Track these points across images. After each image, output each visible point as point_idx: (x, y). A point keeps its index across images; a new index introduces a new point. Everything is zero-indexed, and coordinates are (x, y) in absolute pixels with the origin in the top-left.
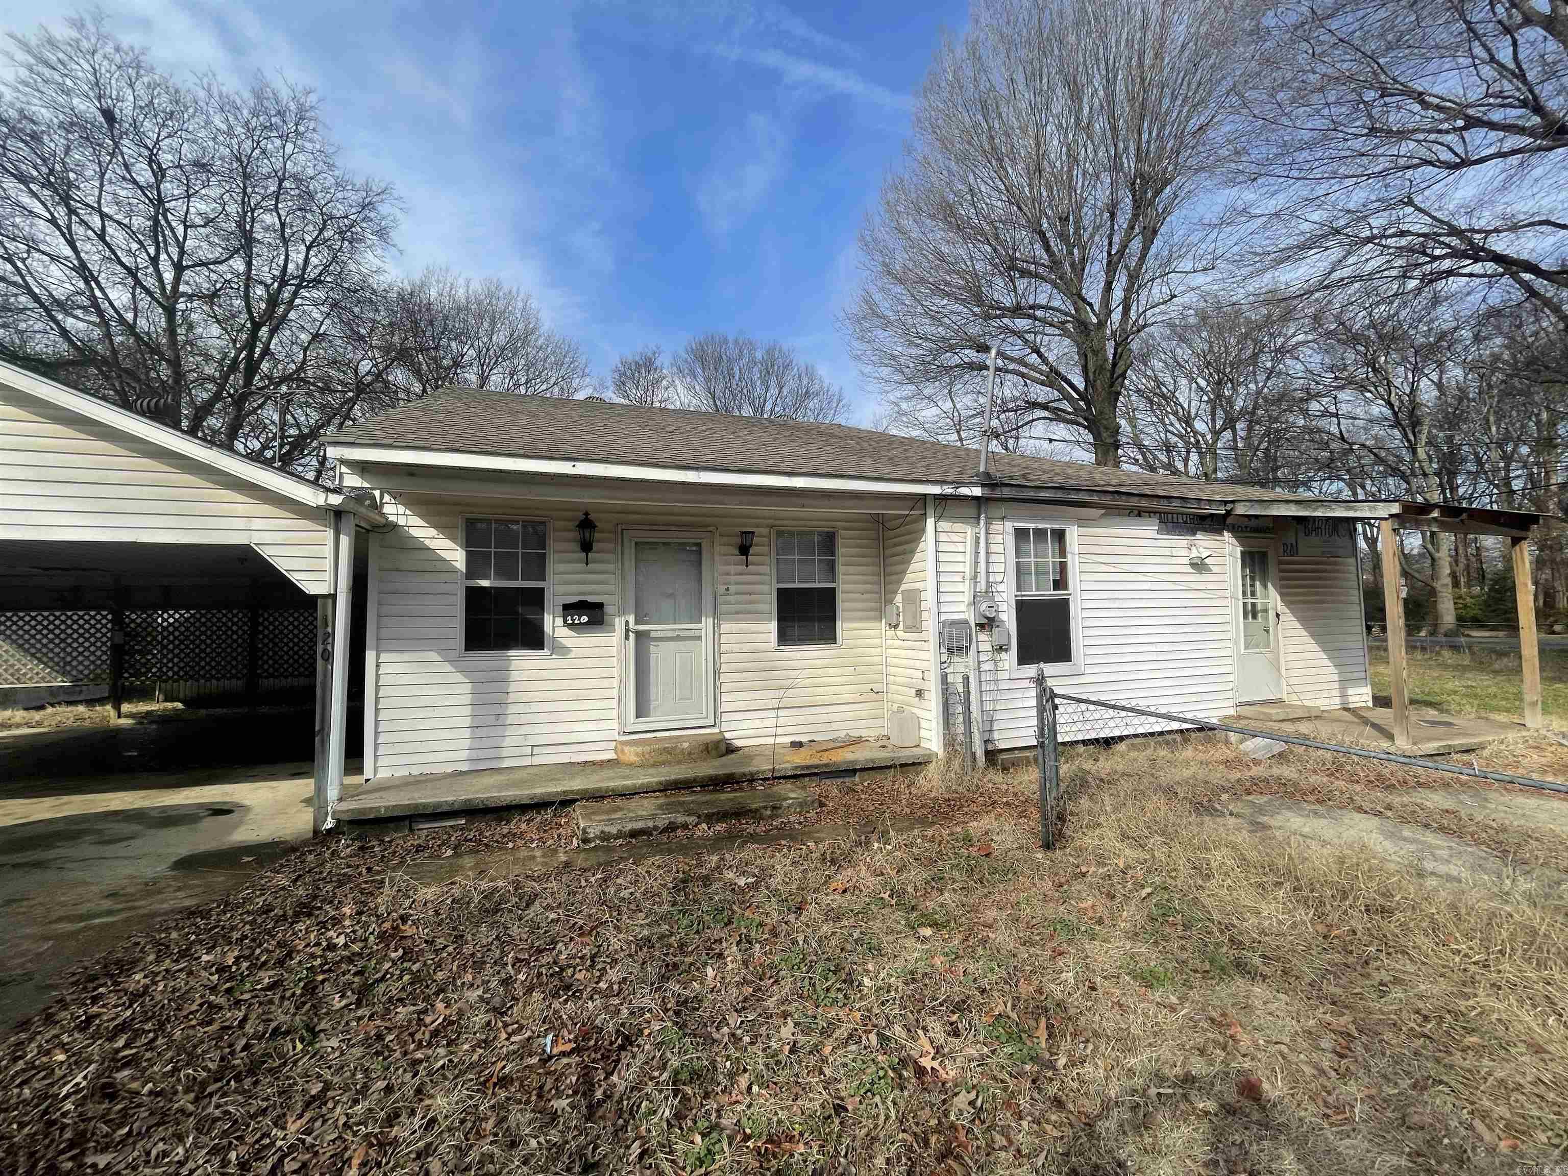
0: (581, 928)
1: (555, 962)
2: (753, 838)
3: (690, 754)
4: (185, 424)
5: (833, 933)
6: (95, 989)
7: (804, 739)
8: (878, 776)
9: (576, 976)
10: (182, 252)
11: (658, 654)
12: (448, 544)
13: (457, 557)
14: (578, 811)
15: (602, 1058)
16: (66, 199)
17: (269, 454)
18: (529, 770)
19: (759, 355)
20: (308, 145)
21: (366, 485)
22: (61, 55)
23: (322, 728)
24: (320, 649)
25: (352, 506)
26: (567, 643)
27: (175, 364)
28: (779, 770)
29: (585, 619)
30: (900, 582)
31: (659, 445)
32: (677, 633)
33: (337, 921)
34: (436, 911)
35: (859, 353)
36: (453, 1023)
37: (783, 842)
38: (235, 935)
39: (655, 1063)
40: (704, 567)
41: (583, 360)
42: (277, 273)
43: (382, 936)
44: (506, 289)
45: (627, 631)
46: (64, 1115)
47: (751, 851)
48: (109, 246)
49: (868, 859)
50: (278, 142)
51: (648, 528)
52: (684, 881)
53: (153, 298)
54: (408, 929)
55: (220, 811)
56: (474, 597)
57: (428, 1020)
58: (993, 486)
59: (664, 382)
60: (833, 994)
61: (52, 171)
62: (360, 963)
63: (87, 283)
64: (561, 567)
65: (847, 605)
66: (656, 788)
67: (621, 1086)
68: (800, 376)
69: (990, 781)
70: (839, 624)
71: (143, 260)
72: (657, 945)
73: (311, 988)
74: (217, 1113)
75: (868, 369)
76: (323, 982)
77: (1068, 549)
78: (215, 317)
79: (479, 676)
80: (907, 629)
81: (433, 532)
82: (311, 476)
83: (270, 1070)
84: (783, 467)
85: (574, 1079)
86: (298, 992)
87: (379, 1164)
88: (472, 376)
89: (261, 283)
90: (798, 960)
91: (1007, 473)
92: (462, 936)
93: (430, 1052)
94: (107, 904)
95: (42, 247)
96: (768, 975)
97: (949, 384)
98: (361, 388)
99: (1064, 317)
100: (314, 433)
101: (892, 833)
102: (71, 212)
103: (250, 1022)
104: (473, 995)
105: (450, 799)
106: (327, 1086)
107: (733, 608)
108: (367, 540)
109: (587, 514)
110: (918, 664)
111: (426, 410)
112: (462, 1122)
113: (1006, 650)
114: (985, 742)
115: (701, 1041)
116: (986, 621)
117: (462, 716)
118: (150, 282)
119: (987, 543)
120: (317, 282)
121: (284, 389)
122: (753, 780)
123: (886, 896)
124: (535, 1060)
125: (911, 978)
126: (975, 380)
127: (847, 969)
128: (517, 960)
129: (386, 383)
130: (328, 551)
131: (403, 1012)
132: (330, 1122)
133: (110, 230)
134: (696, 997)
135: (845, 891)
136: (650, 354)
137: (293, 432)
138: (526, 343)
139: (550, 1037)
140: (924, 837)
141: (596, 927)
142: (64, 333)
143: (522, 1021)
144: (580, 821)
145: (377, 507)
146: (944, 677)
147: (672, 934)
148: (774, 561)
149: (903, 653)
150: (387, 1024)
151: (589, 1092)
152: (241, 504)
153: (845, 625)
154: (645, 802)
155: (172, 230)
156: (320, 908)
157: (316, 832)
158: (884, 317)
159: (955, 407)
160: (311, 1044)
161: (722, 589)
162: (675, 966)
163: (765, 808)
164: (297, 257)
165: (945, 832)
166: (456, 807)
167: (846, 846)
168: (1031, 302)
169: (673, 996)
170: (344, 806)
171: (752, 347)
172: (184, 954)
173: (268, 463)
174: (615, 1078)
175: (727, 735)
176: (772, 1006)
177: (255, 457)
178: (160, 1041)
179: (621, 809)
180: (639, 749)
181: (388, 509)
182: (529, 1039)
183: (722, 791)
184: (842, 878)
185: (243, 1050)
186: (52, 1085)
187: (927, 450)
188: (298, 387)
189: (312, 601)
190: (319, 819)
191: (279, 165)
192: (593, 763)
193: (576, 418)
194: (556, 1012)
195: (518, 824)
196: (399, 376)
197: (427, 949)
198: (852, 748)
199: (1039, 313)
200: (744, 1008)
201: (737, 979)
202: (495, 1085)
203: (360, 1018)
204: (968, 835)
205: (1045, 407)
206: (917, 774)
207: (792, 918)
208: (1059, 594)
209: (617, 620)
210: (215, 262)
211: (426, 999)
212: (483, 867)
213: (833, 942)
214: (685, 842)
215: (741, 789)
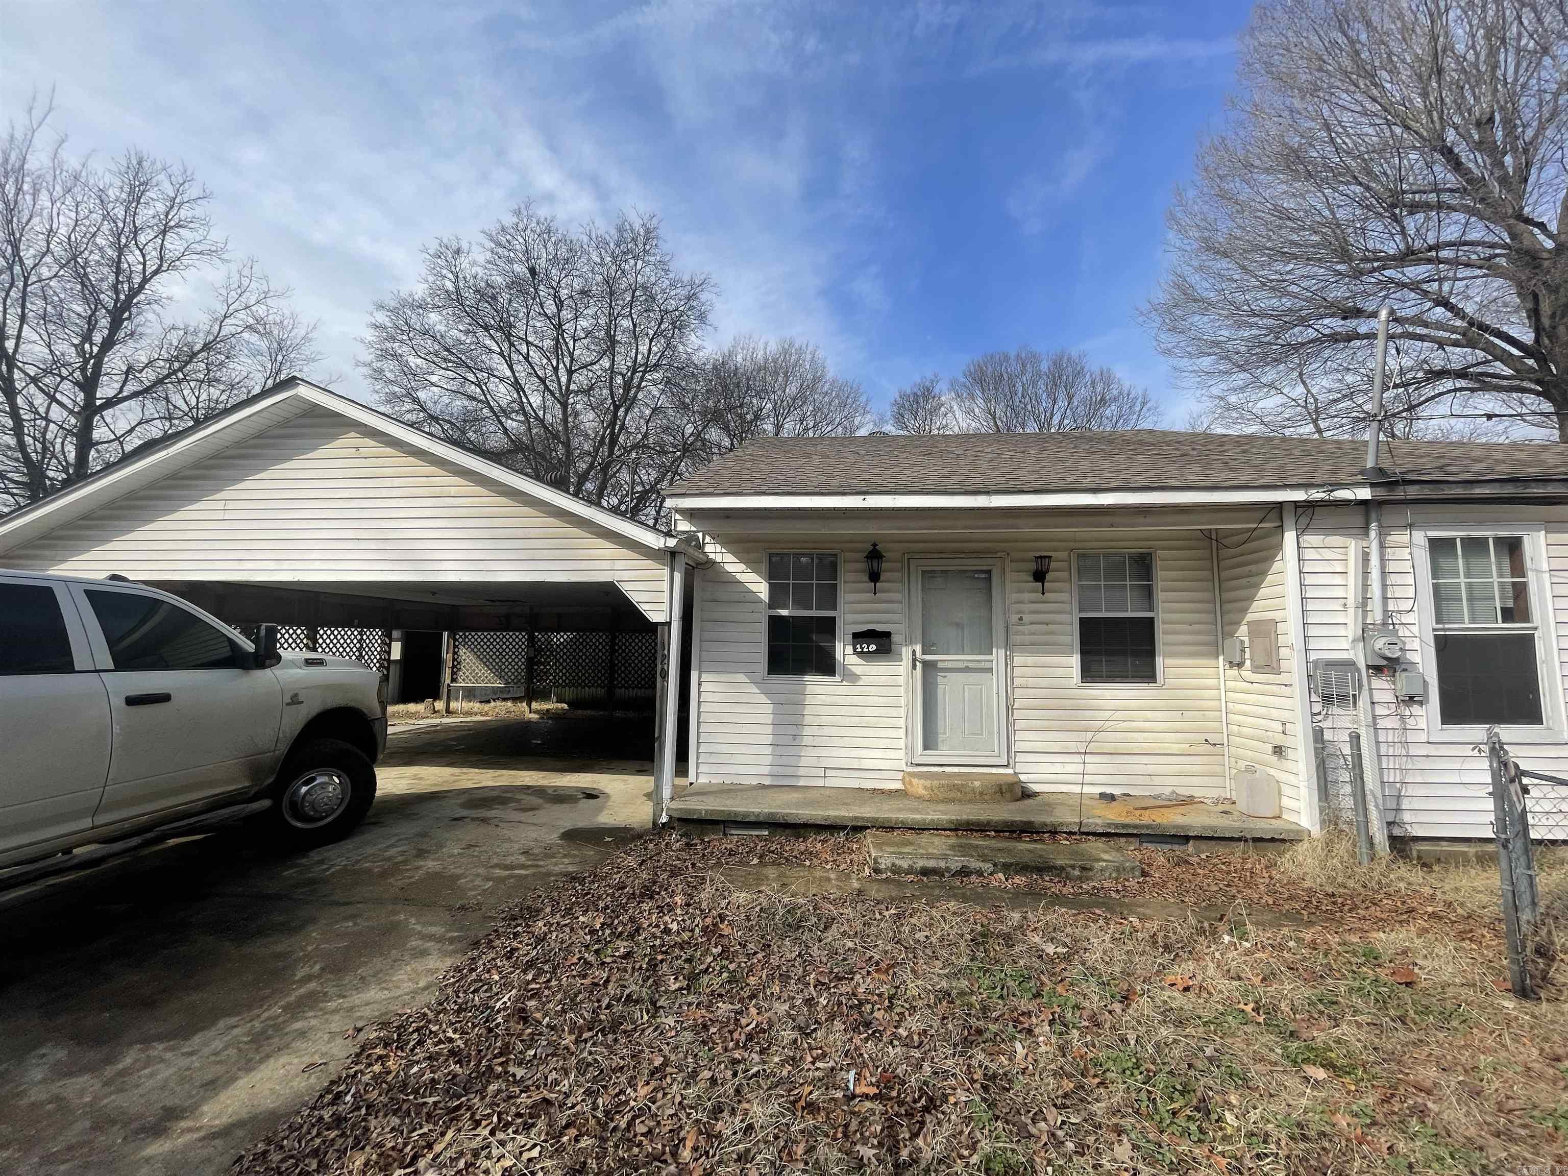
0: (877, 964)
1: (854, 994)
2: (1058, 900)
3: (981, 794)
4: (572, 489)
5: (1175, 1041)
6: (515, 927)
7: (1116, 791)
8: (1221, 849)
9: (875, 1014)
10: (572, 360)
11: (947, 685)
12: (754, 577)
13: (761, 588)
14: (869, 838)
15: (906, 1115)
16: (508, 336)
17: (623, 508)
18: (822, 791)
19: (1044, 366)
20: (652, 259)
21: (693, 529)
22: (508, 237)
23: (660, 736)
24: (659, 667)
25: (683, 546)
26: (857, 670)
27: (567, 445)
28: (1087, 825)
29: (873, 647)
30: (1245, 611)
31: (945, 472)
32: (966, 664)
33: (671, 908)
34: (747, 916)
35: (1170, 346)
36: (764, 1031)
37: (1097, 911)
38: (601, 905)
39: (963, 1138)
40: (994, 593)
41: (863, 399)
42: (629, 364)
43: (705, 929)
44: (797, 346)
45: (914, 660)
46: (498, 1025)
47: (1059, 915)
48: (530, 364)
49: (1217, 955)
50: (632, 262)
51: (936, 556)
52: (983, 935)
53: (555, 398)
54: (725, 929)
55: (591, 795)
56: (777, 625)
57: (744, 1021)
58: (1392, 485)
59: (943, 409)
60: (1181, 1120)
61: (501, 320)
62: (690, 952)
63: (518, 393)
64: (851, 597)
65: (1171, 638)
66: (947, 826)
67: (927, 1155)
68: (1093, 383)
69: (1401, 879)
70: (1159, 661)
71: (549, 372)
72: (958, 1002)
73: (653, 966)
74: (590, 1059)
75: (1185, 363)
76: (662, 961)
77: (1528, 563)
78: (591, 405)
79: (782, 699)
80: (1256, 669)
81: (742, 567)
82: (651, 522)
83: (625, 1032)
84: (1086, 483)
85: (879, 1128)
86: (644, 966)
87: (707, 1153)
88: (769, 427)
89: (621, 374)
90: (1130, 1064)
91: (1410, 467)
92: (769, 946)
93: (746, 1055)
94: (522, 859)
95: (496, 373)
96: (1092, 1072)
97: (1300, 365)
98: (687, 449)
99: (1489, 252)
100: (653, 488)
101: (1249, 927)
102: (512, 345)
103: (611, 984)
104: (782, 1008)
105: (757, 810)
106: (666, 1063)
107: (1028, 639)
108: (693, 575)
109: (875, 545)
110: (1275, 713)
111: (738, 459)
112: (776, 1137)
113: (1421, 703)
114: (1389, 824)
115: (1015, 1129)
116: (1385, 663)
117: (765, 733)
118: (553, 386)
119: (1383, 560)
120: (657, 366)
121: (634, 455)
122: (1056, 833)
123: (1248, 1008)
124: (839, 1094)
125: (1300, 1131)
126: (1340, 355)
127: (1199, 1094)
128: (819, 983)
129: (704, 440)
130: (665, 586)
131: (724, 1008)
132: (669, 1096)
133: (531, 353)
134: (1005, 1074)
135: (1187, 989)
136: (928, 384)
137: (639, 488)
138: (813, 390)
139: (852, 1073)
140: (1299, 940)
141: (893, 966)
142: (505, 430)
143: (826, 1049)
144: (872, 849)
145: (700, 547)
146: (1318, 734)
147: (972, 993)
148: (1075, 588)
149: (1252, 698)
150: (711, 1016)
151: (894, 1149)
152: (606, 549)
153: (1169, 661)
154: (936, 840)
155: (566, 343)
156: (658, 893)
157: (655, 824)
158: (1203, 300)
159: (1309, 391)
160: (654, 1017)
161: (1014, 618)
162: (979, 1032)
163: (1073, 867)
164: (643, 349)
165: (1334, 940)
166: (761, 819)
167: (1184, 933)
168: (1431, 241)
169: (980, 1066)
170: (675, 805)
171: (1035, 359)
172: (568, 912)
173: (623, 514)
174: (920, 1142)
175: (1023, 778)
176: (1099, 1113)
177: (615, 511)
178: (554, 983)
179: (911, 844)
180: (928, 783)
181: (709, 548)
182: (832, 1069)
183: (1019, 839)
184: (1184, 970)
185: (606, 1009)
186: (491, 998)
187: (1276, 447)
188: (643, 453)
189: (653, 628)
190: (656, 816)
191: (632, 281)
192: (882, 792)
193: (862, 454)
194: (857, 1048)
195: (814, 843)
196: (714, 434)
197: (740, 951)
198: (1181, 809)
199: (1445, 254)
200: (1065, 1106)
201: (1052, 1066)
202: (803, 1108)
203: (690, 1004)
204: (1371, 951)
205: (1462, 374)
206: (1281, 854)
207: (1117, 1007)
208: (1515, 628)
209: (904, 649)
210: (592, 364)
211: (741, 1001)
212: (785, 880)
213: (1176, 1053)
214: (980, 890)
215: (1042, 841)
